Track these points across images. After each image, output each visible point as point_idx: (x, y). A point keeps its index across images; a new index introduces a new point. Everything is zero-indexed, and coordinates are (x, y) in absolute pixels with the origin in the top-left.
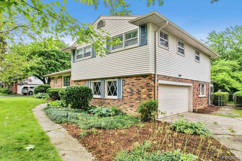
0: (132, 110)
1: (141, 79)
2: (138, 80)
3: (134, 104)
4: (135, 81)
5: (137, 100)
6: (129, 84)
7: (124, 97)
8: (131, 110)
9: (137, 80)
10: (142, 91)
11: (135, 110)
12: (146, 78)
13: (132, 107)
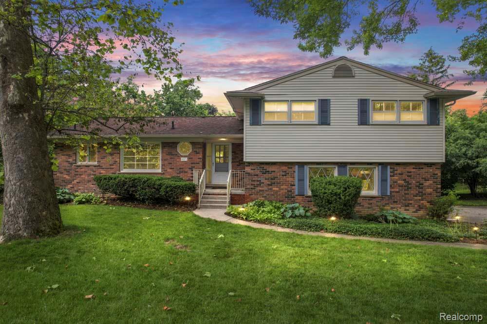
0: (408, 210)
1: (422, 168)
2: (419, 168)
3: (411, 202)
4: (414, 170)
5: (417, 196)
6: (403, 174)
7: (393, 192)
8: (405, 210)
9: (417, 168)
10: (425, 184)
11: (414, 210)
12: (431, 166)
13: (408, 206)
